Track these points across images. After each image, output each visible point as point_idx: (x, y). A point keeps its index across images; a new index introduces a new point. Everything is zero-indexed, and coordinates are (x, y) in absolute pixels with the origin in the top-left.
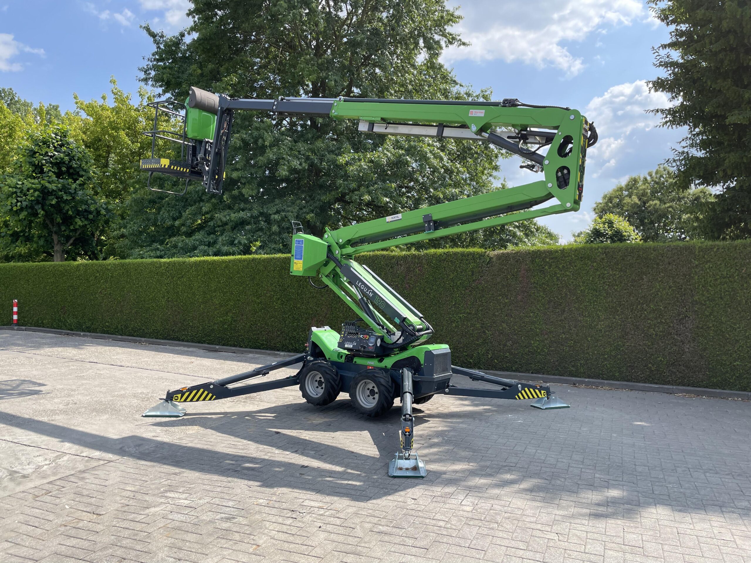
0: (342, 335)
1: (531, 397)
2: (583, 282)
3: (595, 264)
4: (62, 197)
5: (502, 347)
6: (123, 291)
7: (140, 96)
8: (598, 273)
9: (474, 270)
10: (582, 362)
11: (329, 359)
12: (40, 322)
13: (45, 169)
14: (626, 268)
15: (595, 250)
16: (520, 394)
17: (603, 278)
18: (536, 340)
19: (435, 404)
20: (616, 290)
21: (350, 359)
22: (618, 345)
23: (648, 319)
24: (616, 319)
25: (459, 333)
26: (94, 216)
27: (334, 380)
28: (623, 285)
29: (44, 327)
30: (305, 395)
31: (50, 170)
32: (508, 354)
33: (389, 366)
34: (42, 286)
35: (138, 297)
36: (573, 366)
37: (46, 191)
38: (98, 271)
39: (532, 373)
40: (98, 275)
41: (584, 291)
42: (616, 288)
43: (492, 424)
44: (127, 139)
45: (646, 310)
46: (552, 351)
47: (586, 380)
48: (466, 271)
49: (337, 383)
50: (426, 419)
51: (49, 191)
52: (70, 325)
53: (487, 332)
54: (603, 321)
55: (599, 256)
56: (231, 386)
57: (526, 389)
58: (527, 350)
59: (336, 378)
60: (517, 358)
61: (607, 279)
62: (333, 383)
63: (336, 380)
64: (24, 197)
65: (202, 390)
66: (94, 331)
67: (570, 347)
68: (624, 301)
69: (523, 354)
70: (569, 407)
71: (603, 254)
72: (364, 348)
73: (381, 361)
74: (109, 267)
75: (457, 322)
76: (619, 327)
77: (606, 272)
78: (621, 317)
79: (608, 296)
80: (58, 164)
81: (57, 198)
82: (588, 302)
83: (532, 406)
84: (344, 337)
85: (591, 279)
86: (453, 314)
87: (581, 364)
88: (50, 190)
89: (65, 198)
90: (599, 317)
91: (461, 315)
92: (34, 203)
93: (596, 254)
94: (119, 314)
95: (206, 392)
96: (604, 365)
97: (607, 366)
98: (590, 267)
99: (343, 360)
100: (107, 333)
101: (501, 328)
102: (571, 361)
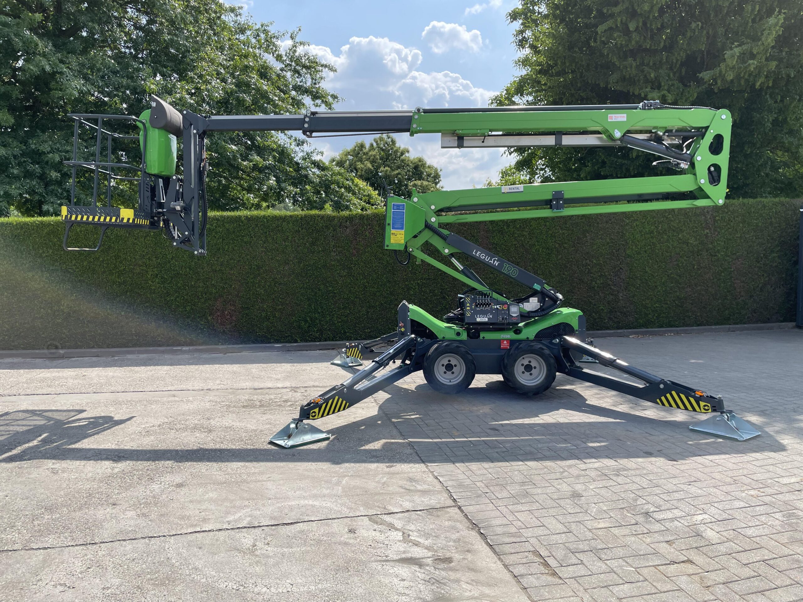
0: (468, 308)
2: (537, 242)
11: (444, 338)
23: (591, 273)
33: (532, 336)
45: (589, 265)
65: (337, 398)
72: (505, 319)
73: (518, 333)
84: (471, 309)
95: (340, 400)
99: (464, 338)
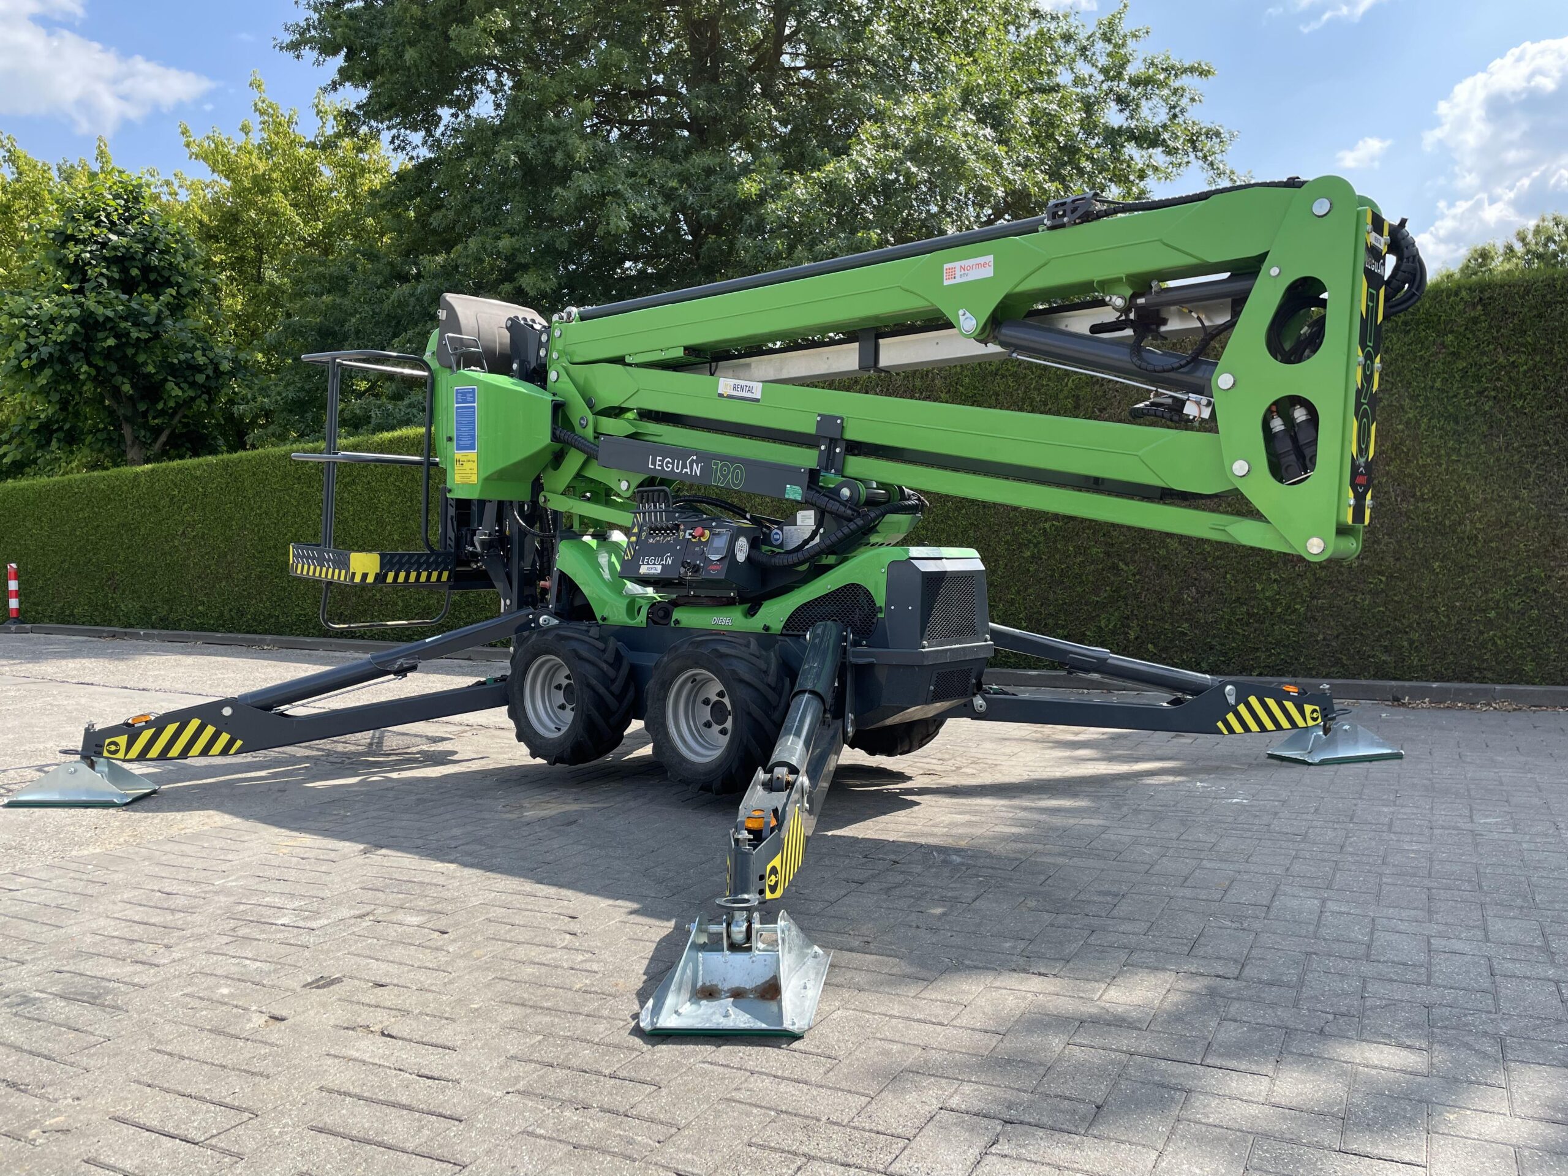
0: (633, 539)
1: (1270, 725)
2: (1411, 397)
3: (1450, 337)
4: (128, 334)
5: (1167, 606)
6: (230, 527)
7: (318, 114)
8: (1461, 364)
9: (1082, 394)
10: (1415, 636)
11: (604, 619)
12: (67, 612)
13: (89, 272)
14: (1551, 341)
15: (1448, 297)
16: (1231, 717)
17: (1477, 378)
18: (1269, 579)
19: (954, 757)
20: (1520, 412)
21: (660, 613)
22: (1529, 578)
24: (1523, 500)
25: (1042, 575)
26: (208, 377)
27: (607, 681)
28: (1541, 393)
29: (75, 623)
30: (525, 733)
31: (102, 274)
32: (1186, 625)
33: (777, 626)
34: (67, 528)
35: (260, 539)
36: (1386, 650)
37: (91, 321)
38: (175, 485)
39: (1260, 675)
40: (176, 492)
41: (1417, 421)
42: (1519, 404)
43: (1137, 812)
44: (291, 212)
46: (1321, 609)
47: (1435, 685)
48: (1057, 398)
49: (616, 688)
50: (909, 798)
51: (97, 321)
52: (127, 616)
53: (1121, 565)
54: (1478, 507)
55: (1460, 313)
56: (298, 710)
57: (1253, 700)
58: (1244, 609)
59: (611, 673)
60: (1214, 637)
61: (1489, 380)
62: (602, 690)
63: (613, 681)
64: (43, 338)
65: (195, 723)
66: (175, 626)
67: (1375, 593)
68: (1547, 443)
69: (1230, 621)
70: (1399, 756)
71: (1474, 306)
72: (696, 569)
73: (751, 612)
74: (198, 473)
75: (1035, 546)
76: (1533, 523)
77: (1485, 359)
78: (1536, 492)
79: (1495, 431)
80: (121, 260)
81: (117, 336)
82: (1429, 455)
83: (1271, 756)
84: (637, 543)
85: (1438, 384)
86: (1025, 524)
87: (1411, 642)
88: (101, 319)
89: (134, 334)
90: (1467, 498)
91: (1047, 525)
92: (66, 348)
93: (1452, 308)
94: (224, 583)
95: (210, 730)
96: (1483, 646)
97: (1495, 644)
98: (1434, 349)
99: (641, 620)
100: (201, 628)
101: (1163, 552)
102: (1381, 636)
